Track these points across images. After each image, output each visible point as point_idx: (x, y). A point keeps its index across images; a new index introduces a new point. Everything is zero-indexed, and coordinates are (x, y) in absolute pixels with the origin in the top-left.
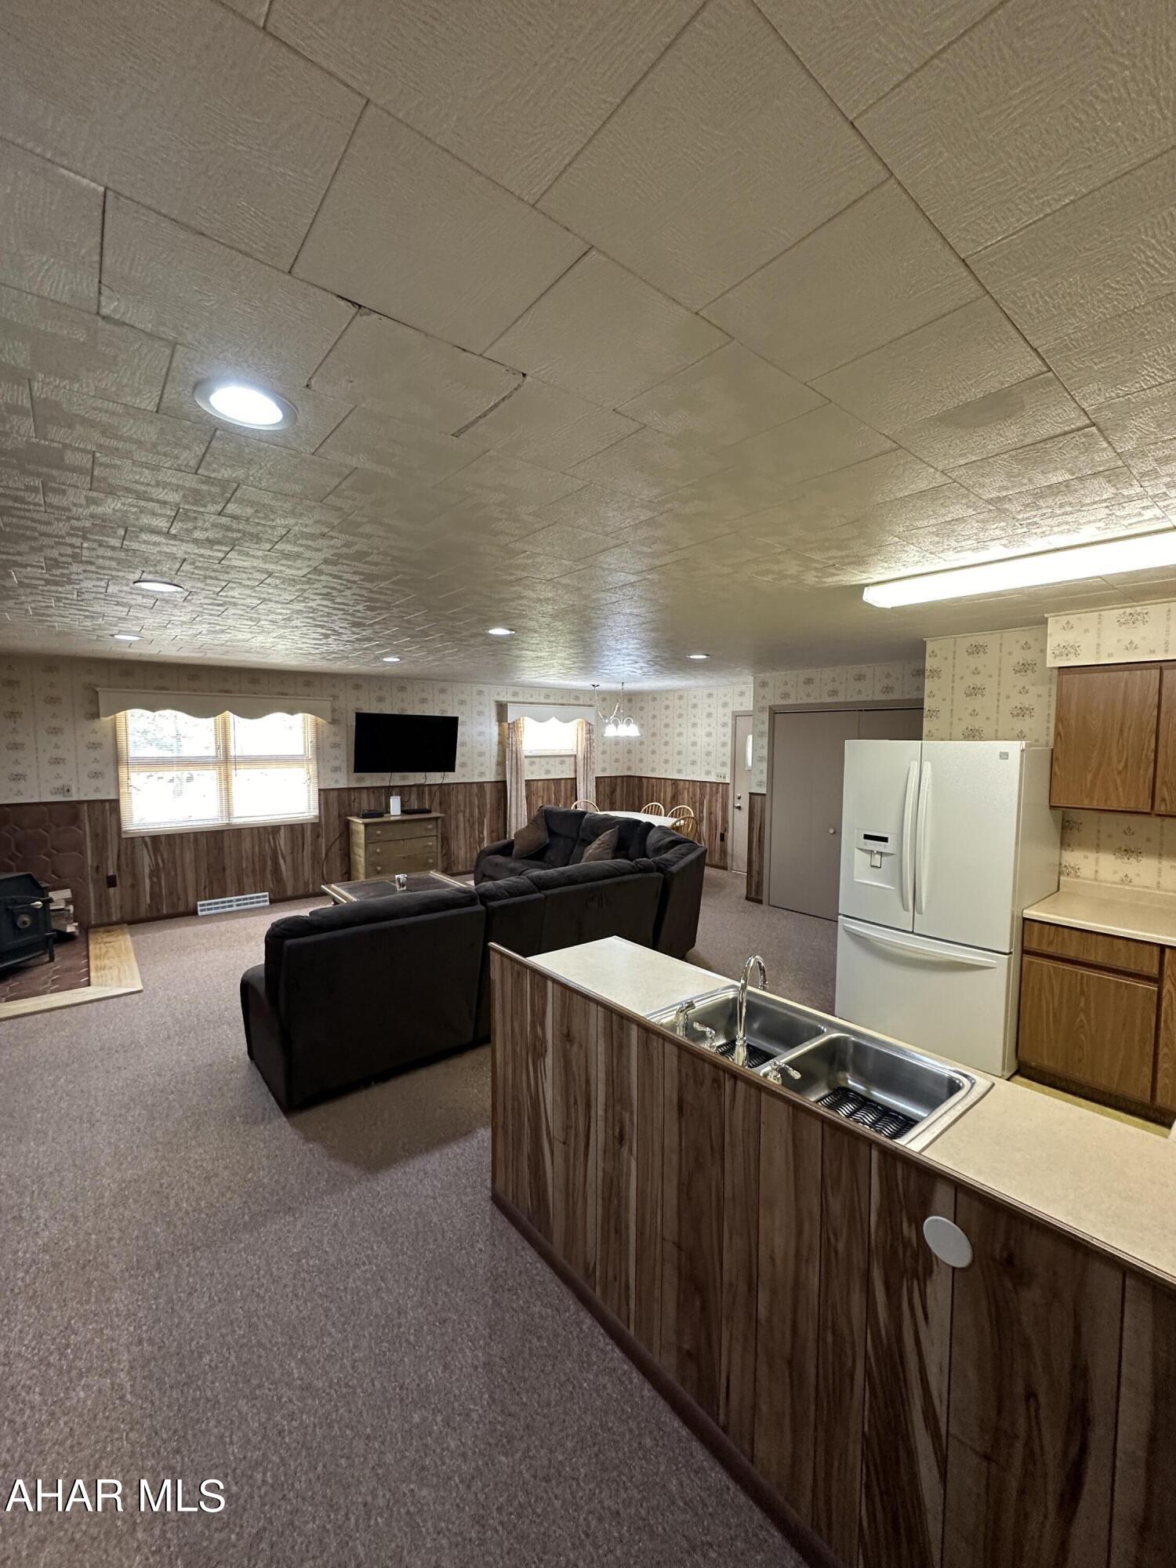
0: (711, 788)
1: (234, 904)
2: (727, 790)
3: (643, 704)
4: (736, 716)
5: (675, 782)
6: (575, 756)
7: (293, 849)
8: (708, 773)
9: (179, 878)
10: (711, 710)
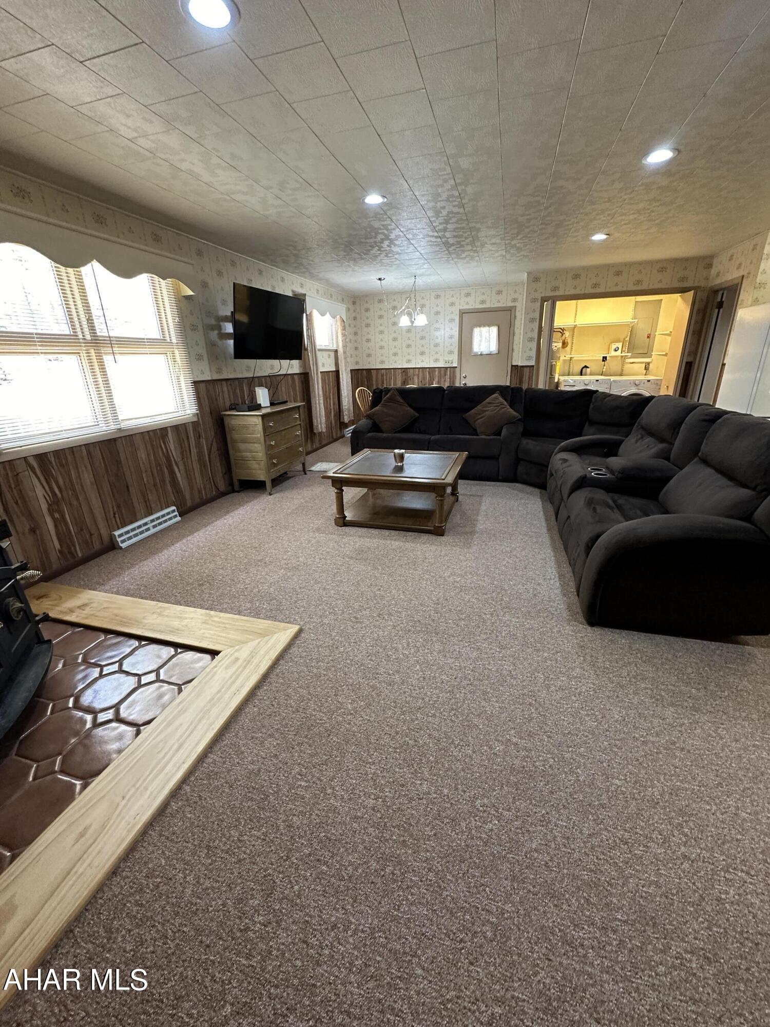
0: (440, 372)
1: (150, 525)
2: (454, 372)
3: (368, 306)
4: (462, 313)
5: (405, 370)
6: (336, 351)
7: (182, 453)
8: (436, 360)
9: (85, 508)
10: (439, 309)
